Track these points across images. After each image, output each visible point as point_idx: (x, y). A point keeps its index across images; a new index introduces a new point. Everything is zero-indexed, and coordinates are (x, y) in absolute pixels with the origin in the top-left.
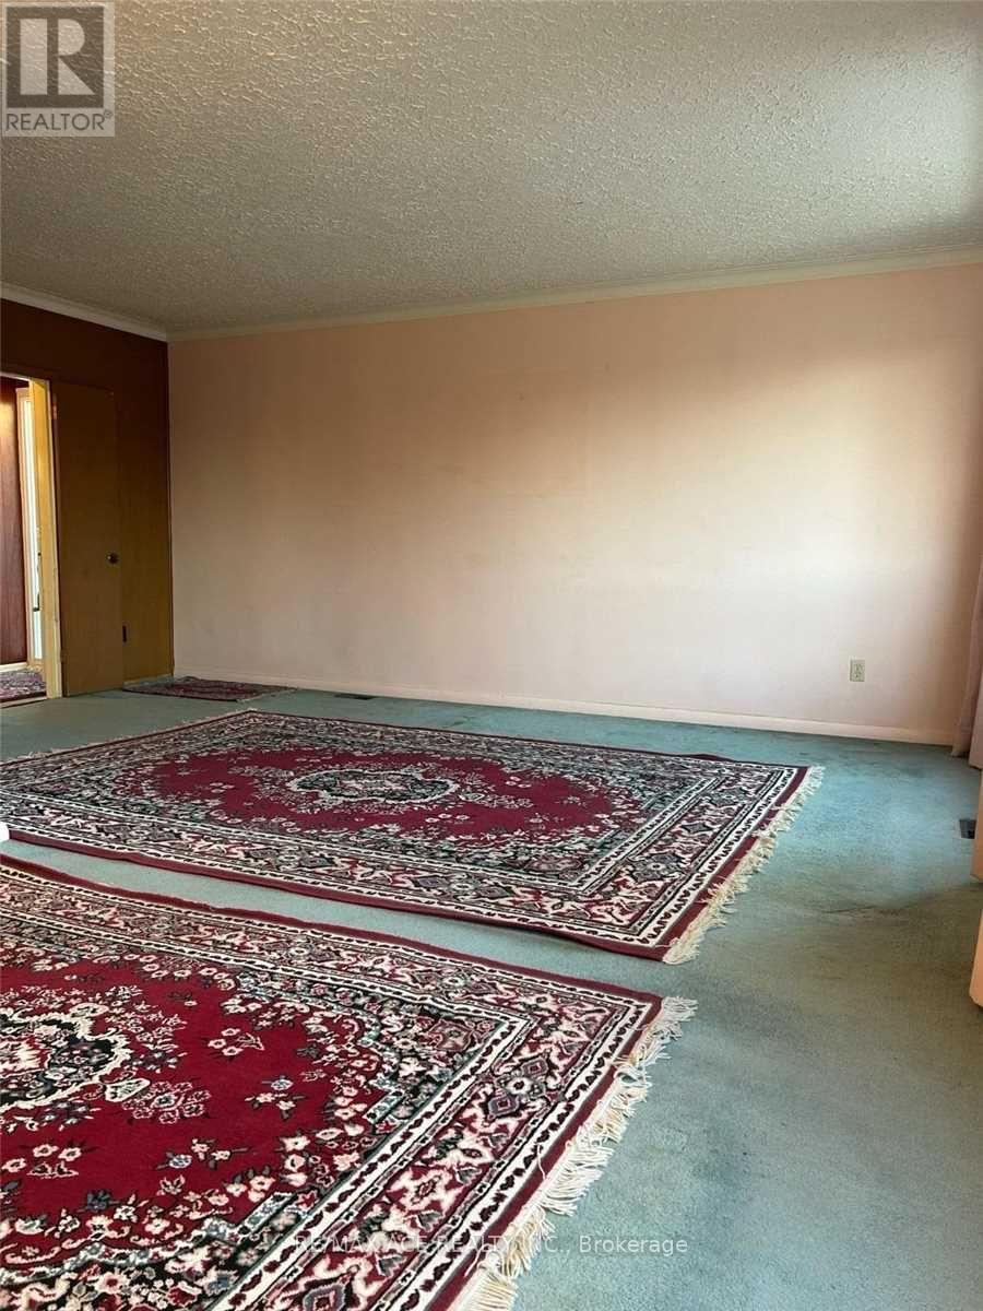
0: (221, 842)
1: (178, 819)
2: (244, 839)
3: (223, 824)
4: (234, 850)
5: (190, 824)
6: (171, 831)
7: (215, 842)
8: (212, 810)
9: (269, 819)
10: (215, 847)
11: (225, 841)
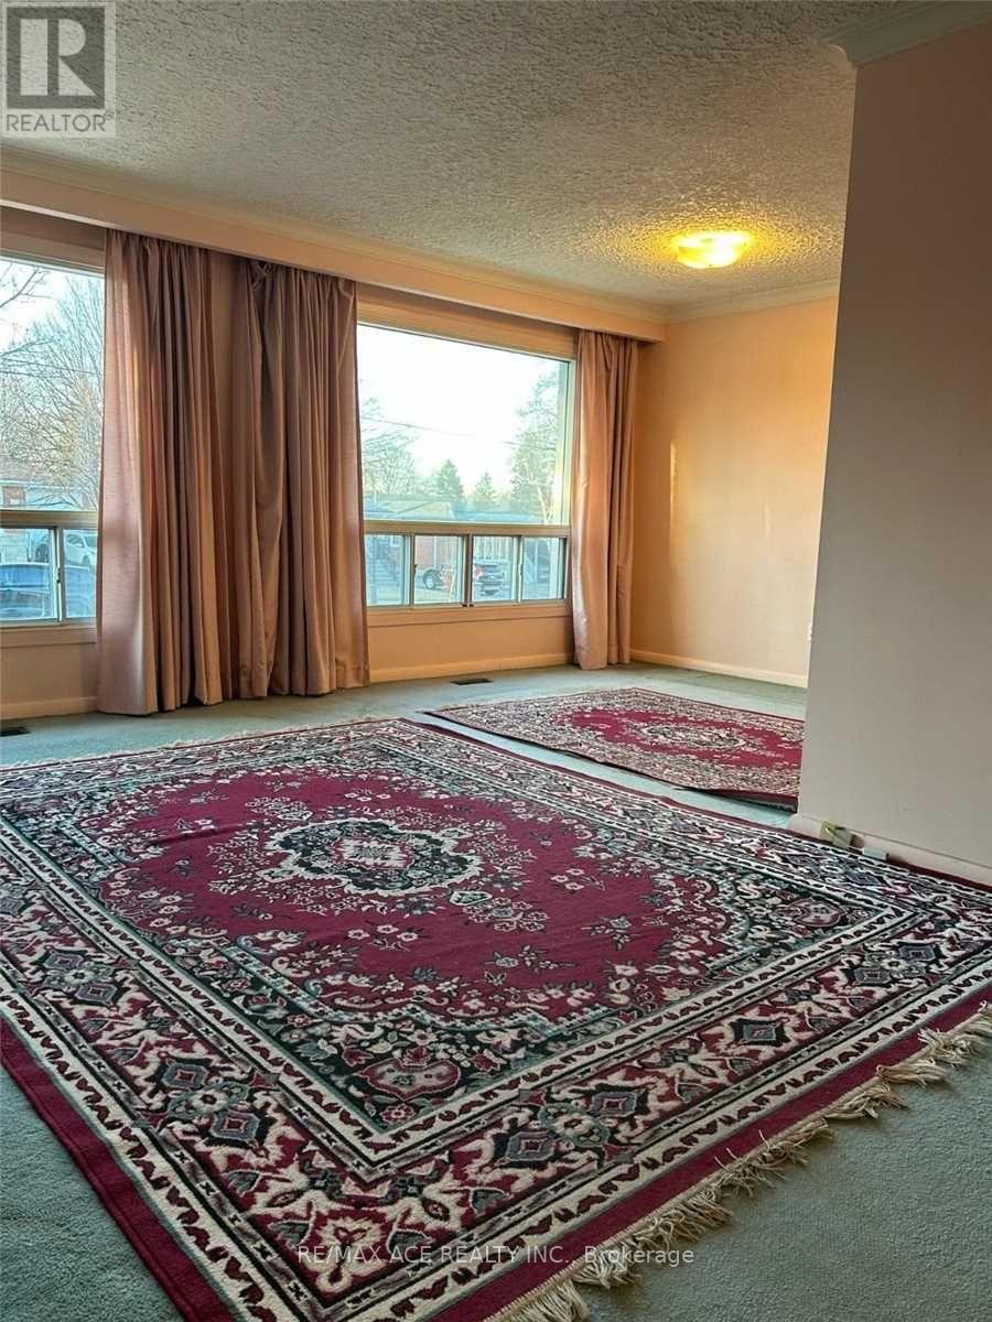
0: (588, 803)
1: (627, 833)
2: (568, 802)
3: (581, 821)
4: (580, 794)
5: (614, 825)
6: (633, 818)
7: (593, 803)
8: (589, 840)
9: (535, 818)
10: (595, 799)
11: (584, 803)
